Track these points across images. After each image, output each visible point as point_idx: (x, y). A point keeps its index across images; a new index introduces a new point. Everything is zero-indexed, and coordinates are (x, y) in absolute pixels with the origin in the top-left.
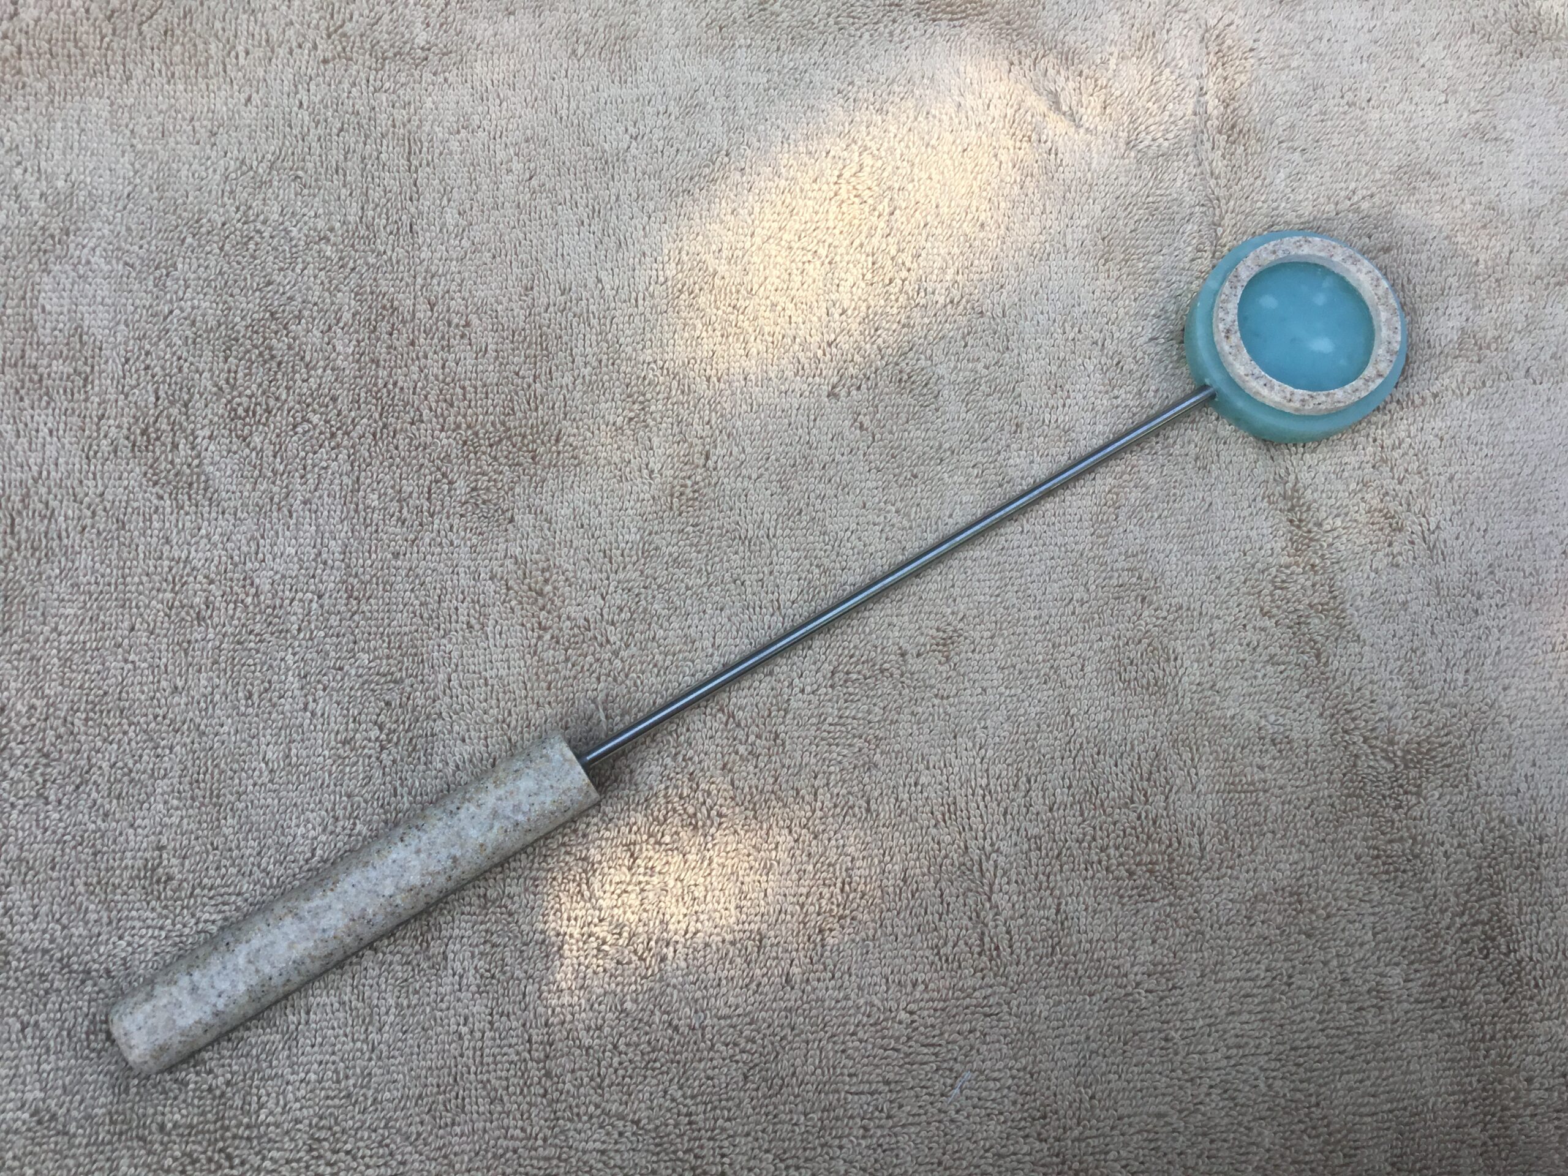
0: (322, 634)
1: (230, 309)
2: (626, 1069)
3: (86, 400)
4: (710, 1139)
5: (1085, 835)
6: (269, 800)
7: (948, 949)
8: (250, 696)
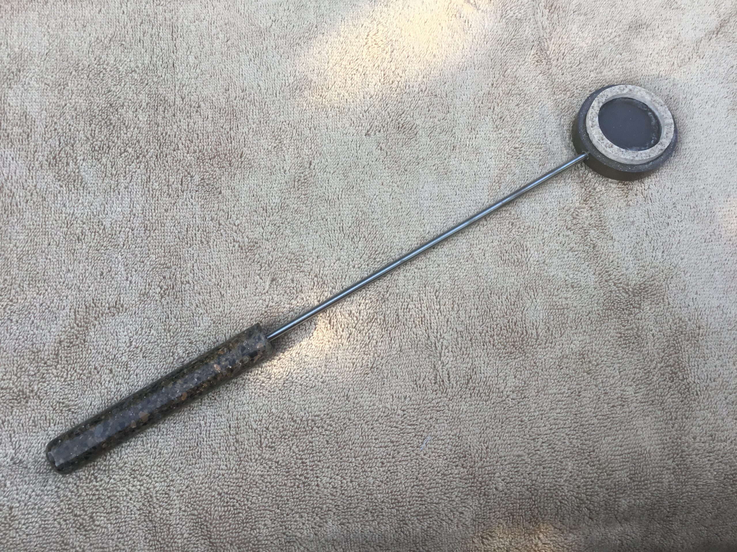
0: (134, 246)
1: (92, 103)
2: (272, 439)
3: (28, 144)
4: (311, 470)
5: (483, 330)
6: (111, 320)
7: (420, 382)
8: (102, 274)
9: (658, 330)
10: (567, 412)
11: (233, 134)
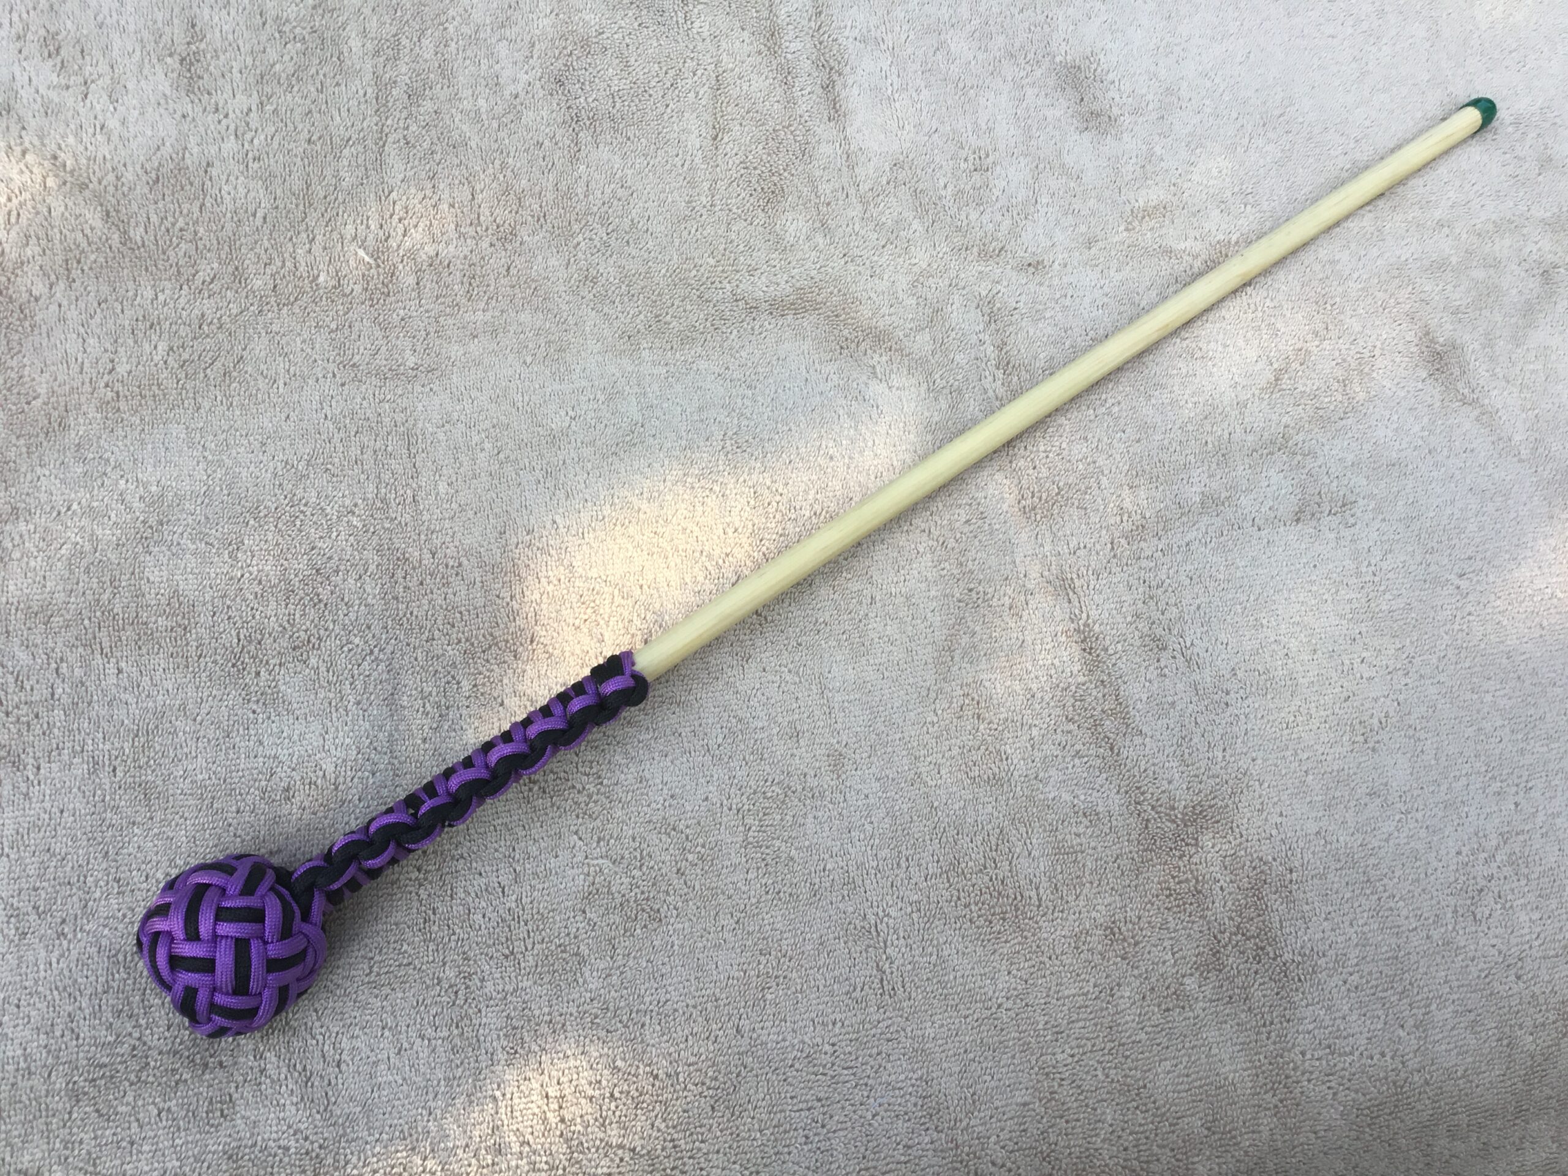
9: (1228, 880)
10: (1096, 1025)
11: (516, 606)
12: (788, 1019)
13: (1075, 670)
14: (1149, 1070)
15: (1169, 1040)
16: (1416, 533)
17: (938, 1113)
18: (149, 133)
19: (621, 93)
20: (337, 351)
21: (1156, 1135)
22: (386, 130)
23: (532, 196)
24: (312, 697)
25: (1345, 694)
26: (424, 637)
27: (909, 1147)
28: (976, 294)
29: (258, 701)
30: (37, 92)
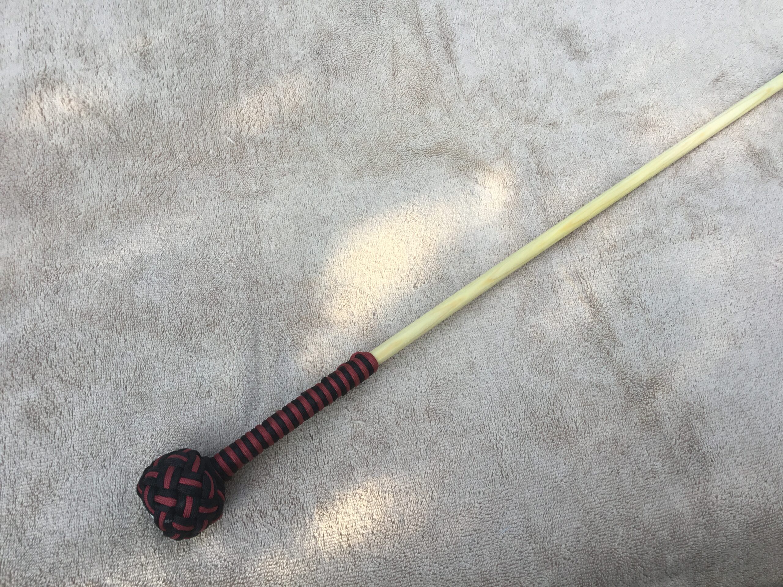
12: (456, 491)
13: (587, 316)
14: (640, 508)
15: (648, 493)
16: (753, 241)
17: (535, 534)
18: (127, 89)
19: (348, 57)
20: (220, 186)
21: (645, 541)
22: (238, 81)
23: (308, 107)
24: (217, 348)
25: (724, 321)
26: (268, 318)
27: (522, 552)
28: (525, 140)
29: (192, 351)
30: (75, 72)
